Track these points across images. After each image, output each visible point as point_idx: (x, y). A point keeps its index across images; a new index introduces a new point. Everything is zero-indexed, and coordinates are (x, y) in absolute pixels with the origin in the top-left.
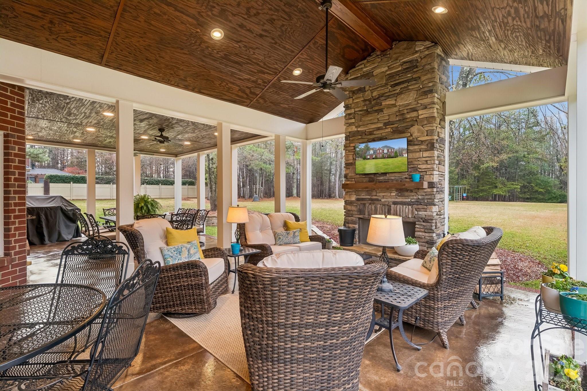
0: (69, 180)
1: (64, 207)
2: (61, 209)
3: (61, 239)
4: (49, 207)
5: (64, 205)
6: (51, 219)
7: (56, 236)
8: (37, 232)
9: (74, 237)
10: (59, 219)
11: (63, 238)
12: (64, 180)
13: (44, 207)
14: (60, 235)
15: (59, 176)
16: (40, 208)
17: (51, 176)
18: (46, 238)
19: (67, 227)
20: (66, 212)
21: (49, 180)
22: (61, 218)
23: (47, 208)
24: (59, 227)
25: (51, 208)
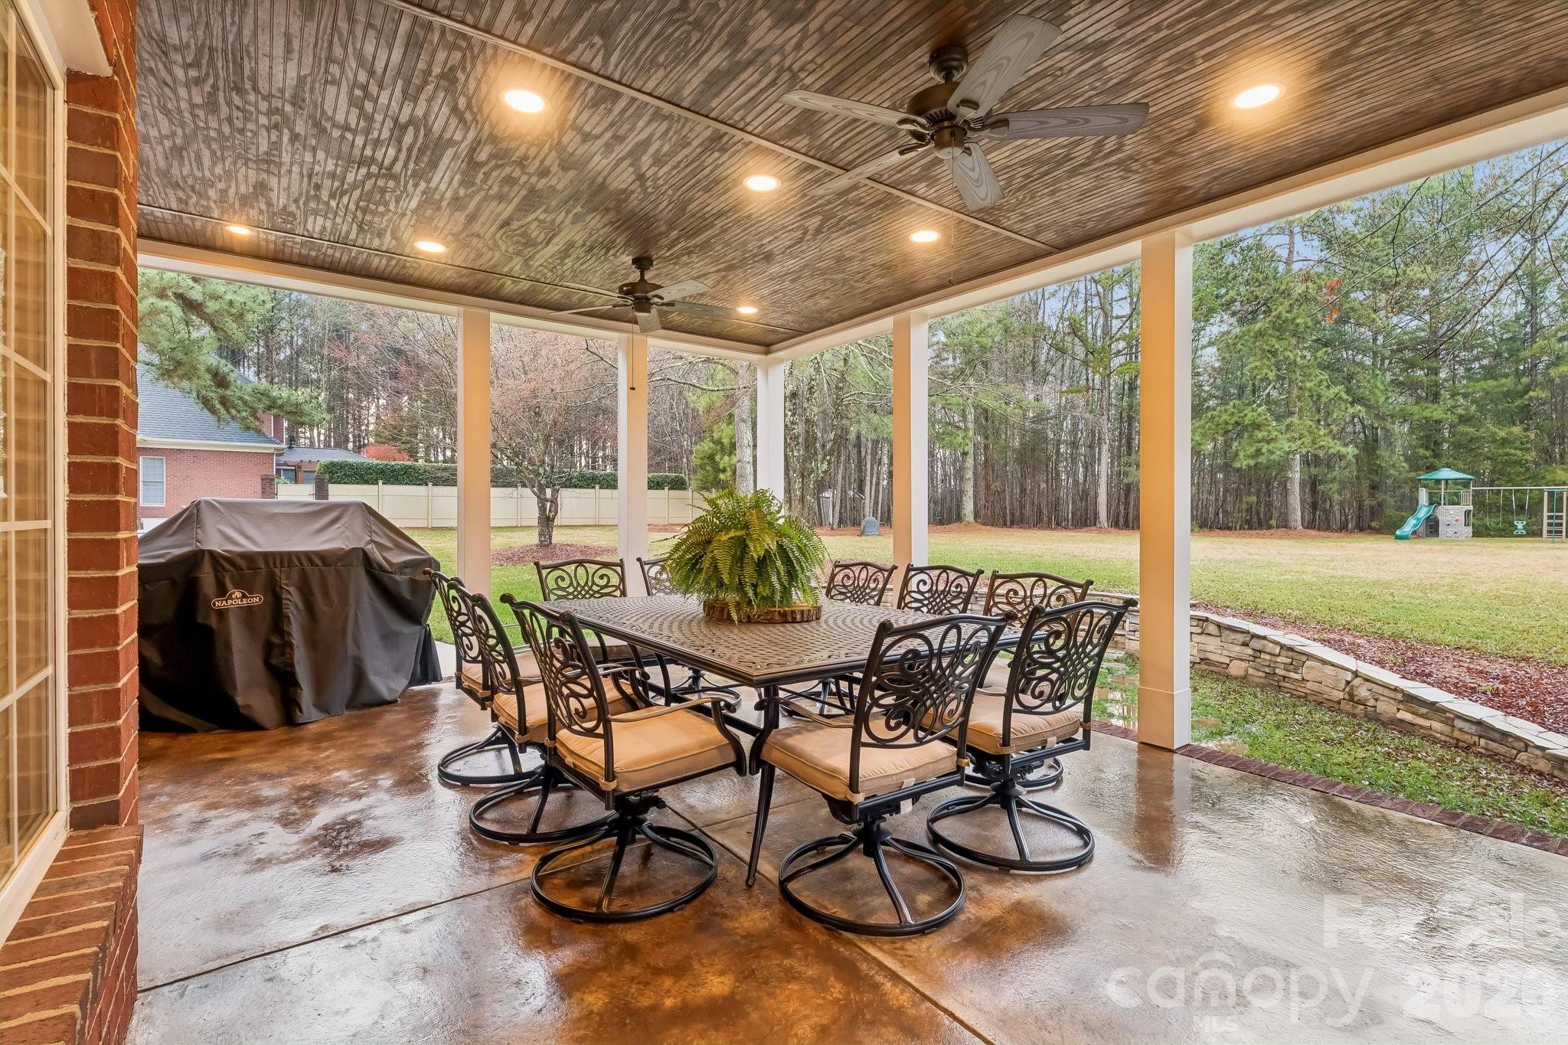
0: (374, 476)
1: (377, 555)
2: (367, 559)
3: (365, 697)
4: (321, 555)
5: (375, 543)
6: (325, 608)
7: (343, 685)
8: (267, 664)
9: (414, 681)
10: (357, 607)
11: (373, 690)
12: (361, 476)
13: (297, 554)
14: (360, 677)
15: (351, 466)
16: (281, 554)
17: (333, 464)
18: (306, 695)
19: (389, 639)
20: (385, 577)
21: (327, 476)
22: (365, 599)
23: (308, 555)
24: (357, 645)
25: (324, 558)
